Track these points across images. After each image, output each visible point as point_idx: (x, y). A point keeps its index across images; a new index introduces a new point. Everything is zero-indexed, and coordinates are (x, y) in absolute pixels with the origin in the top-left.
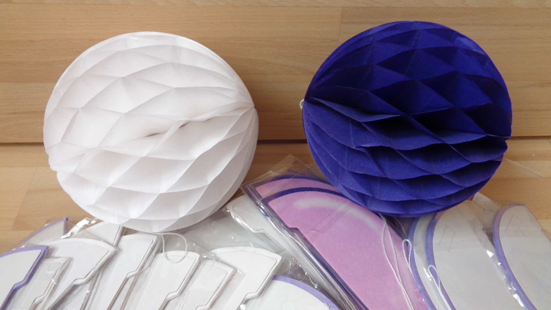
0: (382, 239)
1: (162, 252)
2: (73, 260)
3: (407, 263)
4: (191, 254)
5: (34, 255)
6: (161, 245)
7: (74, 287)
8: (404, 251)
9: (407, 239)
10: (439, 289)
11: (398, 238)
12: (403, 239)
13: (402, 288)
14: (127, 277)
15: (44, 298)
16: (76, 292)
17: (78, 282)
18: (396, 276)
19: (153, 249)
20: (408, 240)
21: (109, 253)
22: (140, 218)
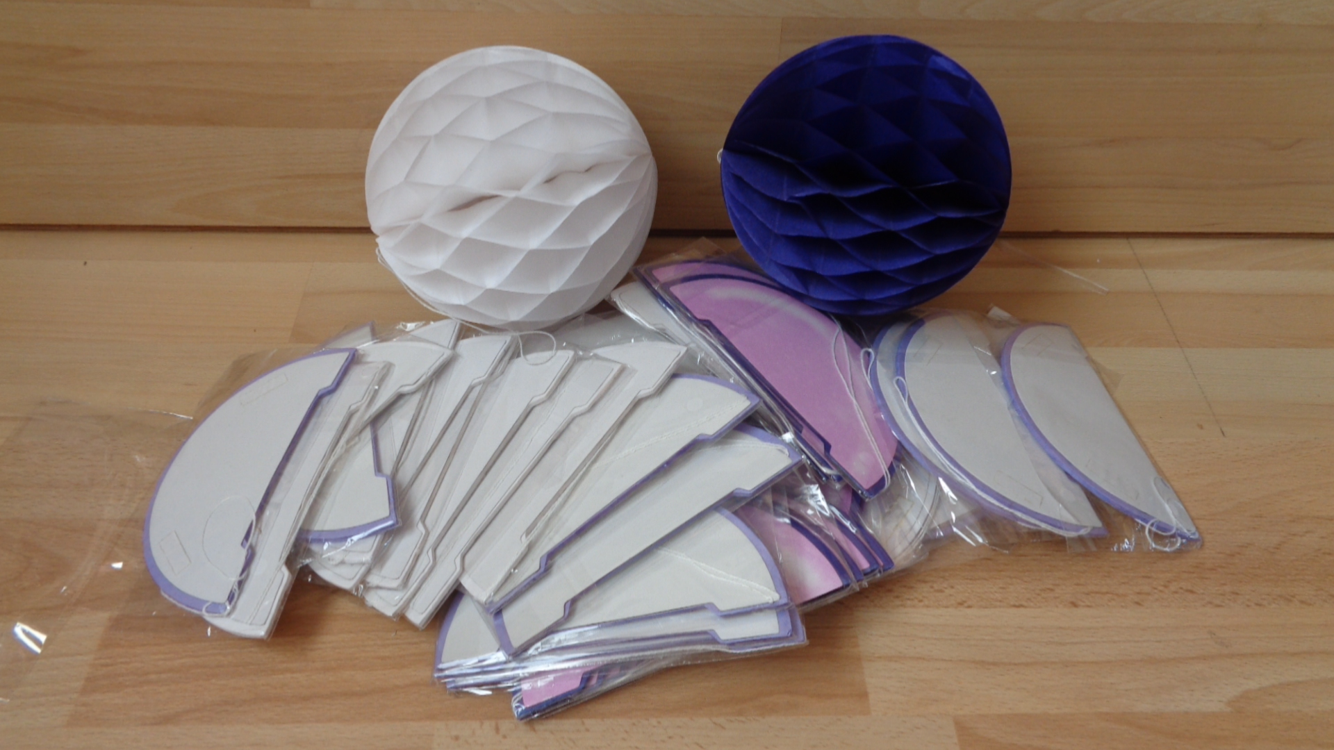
0: (833, 345)
1: (519, 356)
2: (394, 365)
3: (865, 375)
4: (560, 353)
5: (339, 360)
6: (517, 347)
7: (400, 397)
8: (862, 361)
9: (869, 347)
10: (906, 404)
11: (856, 346)
12: (862, 348)
13: (854, 401)
14: (473, 384)
15: (362, 405)
16: (401, 402)
17: (406, 389)
18: (847, 389)
19: (506, 352)
20: (870, 350)
21: (445, 356)
22: (500, 289)
